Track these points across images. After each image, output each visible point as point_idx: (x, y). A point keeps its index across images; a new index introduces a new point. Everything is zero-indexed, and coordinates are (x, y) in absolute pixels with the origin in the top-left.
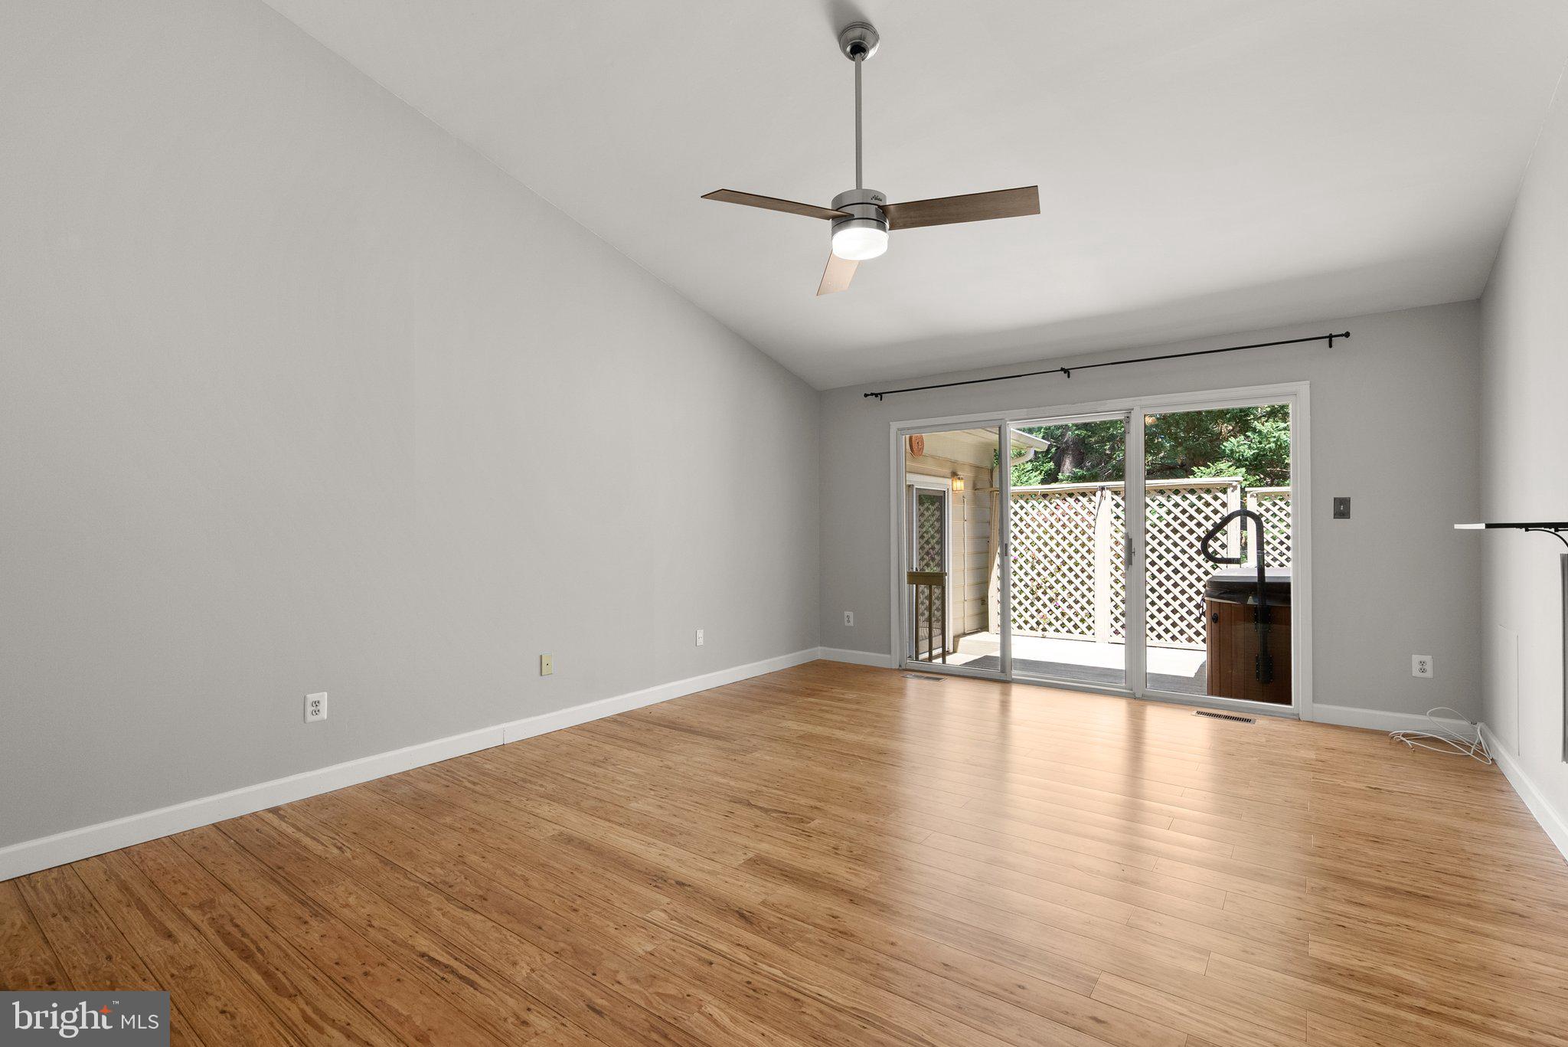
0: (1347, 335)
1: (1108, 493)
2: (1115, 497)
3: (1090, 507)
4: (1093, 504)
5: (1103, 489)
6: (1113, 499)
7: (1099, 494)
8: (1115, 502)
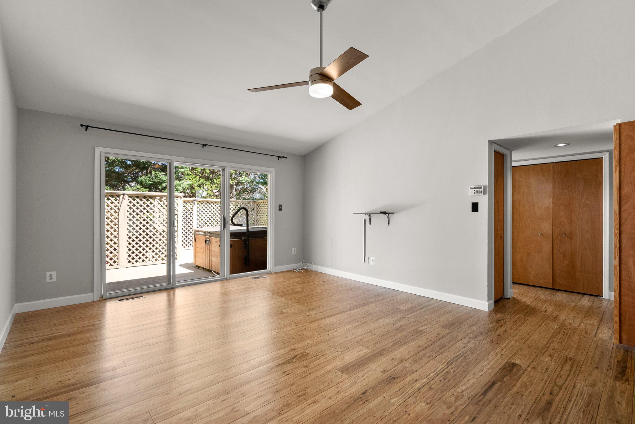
0: (286, 158)
1: (126, 197)
2: (130, 198)
3: (116, 202)
4: (117, 201)
5: (124, 194)
6: (128, 199)
7: (121, 196)
8: (129, 201)
